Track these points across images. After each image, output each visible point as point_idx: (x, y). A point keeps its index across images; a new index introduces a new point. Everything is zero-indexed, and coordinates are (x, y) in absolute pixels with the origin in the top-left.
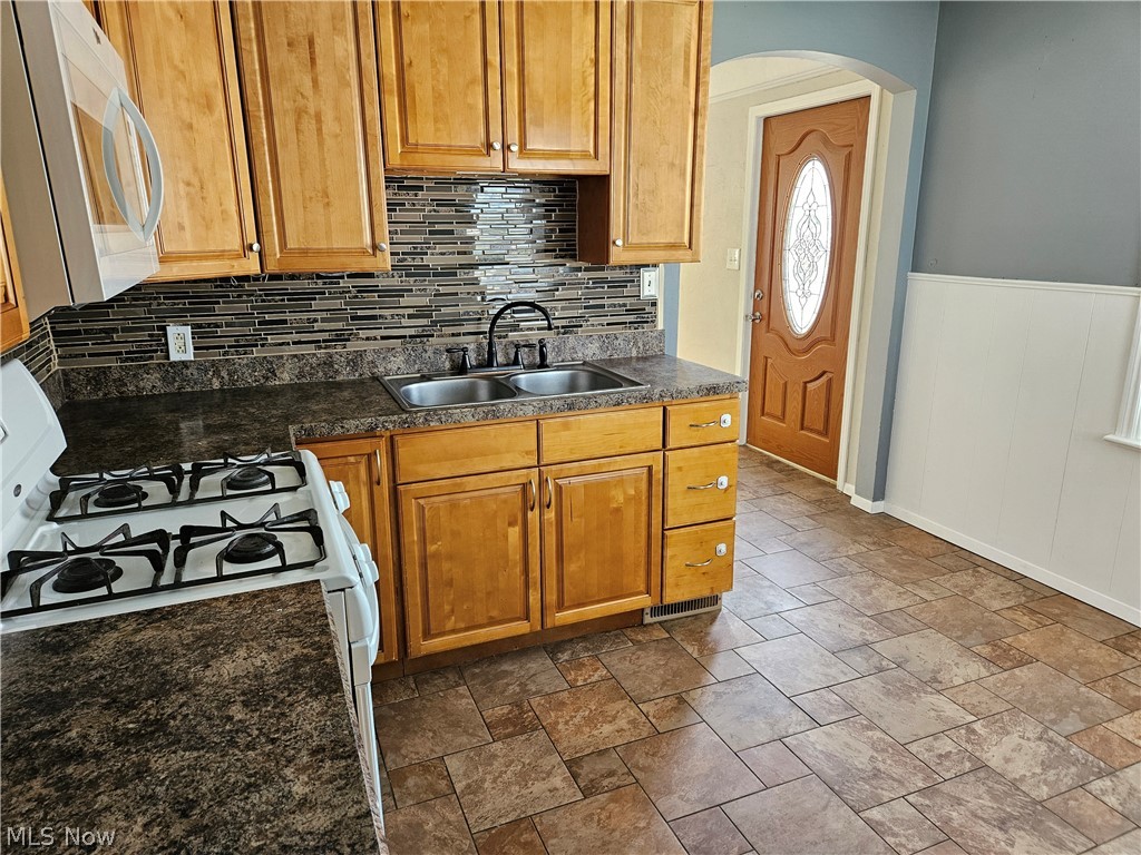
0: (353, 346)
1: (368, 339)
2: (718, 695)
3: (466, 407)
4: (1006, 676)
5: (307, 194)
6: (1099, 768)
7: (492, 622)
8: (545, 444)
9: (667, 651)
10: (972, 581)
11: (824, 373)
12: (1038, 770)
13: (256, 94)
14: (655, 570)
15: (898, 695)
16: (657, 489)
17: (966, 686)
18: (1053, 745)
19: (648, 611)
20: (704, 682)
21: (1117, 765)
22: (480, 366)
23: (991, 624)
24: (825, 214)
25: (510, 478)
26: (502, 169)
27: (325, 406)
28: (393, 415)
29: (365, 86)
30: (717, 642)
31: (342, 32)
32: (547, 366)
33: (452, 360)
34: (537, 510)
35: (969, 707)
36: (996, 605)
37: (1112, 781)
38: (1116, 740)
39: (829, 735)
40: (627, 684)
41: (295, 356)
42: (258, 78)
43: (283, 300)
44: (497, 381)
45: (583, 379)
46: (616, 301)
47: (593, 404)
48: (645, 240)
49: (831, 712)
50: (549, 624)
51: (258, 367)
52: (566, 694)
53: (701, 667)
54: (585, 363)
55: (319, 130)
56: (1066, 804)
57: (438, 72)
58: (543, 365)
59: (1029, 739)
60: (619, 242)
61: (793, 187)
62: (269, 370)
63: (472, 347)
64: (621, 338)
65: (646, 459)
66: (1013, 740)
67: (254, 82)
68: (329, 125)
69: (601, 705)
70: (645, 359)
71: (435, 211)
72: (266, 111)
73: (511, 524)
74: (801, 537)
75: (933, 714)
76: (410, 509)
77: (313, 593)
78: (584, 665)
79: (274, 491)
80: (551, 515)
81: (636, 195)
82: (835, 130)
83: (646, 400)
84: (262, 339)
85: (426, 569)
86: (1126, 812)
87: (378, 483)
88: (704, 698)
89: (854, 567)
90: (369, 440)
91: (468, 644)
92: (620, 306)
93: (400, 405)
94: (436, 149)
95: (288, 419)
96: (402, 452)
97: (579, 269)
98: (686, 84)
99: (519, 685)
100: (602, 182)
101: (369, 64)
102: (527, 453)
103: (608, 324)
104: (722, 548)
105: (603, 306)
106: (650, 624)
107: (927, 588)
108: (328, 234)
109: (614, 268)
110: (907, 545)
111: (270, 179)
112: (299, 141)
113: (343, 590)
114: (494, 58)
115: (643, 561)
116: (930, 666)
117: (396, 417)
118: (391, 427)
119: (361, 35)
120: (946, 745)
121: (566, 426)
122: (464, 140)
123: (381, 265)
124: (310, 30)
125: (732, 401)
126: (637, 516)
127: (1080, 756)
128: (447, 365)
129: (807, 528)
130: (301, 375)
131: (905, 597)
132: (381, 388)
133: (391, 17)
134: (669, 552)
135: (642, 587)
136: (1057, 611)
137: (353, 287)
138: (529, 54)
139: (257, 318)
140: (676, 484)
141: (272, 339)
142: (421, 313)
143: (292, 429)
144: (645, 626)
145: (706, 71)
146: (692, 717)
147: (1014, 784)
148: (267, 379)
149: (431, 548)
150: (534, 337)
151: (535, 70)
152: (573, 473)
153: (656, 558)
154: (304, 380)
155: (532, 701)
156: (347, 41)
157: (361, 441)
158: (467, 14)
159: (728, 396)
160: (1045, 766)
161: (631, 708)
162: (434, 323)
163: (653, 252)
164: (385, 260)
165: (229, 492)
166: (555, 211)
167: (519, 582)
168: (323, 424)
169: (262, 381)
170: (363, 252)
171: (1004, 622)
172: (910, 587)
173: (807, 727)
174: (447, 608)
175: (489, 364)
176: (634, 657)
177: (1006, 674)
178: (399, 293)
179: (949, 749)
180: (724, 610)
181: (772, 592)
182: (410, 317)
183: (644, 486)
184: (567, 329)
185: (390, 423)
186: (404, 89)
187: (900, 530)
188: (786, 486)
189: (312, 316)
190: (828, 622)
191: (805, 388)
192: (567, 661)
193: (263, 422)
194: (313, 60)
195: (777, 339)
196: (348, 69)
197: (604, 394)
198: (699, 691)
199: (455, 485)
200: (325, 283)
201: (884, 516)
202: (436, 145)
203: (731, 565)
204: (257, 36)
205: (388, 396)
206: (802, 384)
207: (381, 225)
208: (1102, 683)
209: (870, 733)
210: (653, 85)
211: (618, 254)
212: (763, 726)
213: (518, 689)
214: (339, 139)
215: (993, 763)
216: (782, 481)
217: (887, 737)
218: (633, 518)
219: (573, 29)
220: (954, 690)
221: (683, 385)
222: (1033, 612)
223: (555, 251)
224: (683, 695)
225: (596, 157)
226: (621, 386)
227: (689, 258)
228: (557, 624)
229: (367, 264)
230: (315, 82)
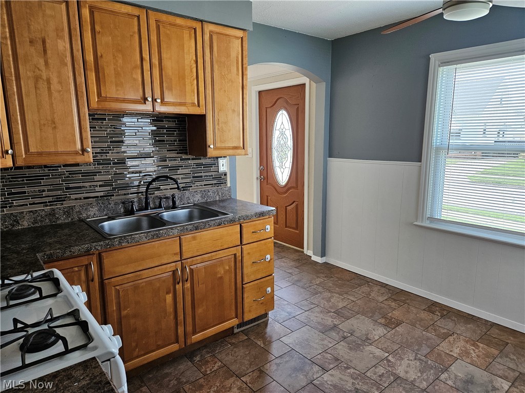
0: (67, 204)
1: (76, 199)
2: (278, 365)
3: (142, 233)
4: (394, 332)
5: (42, 122)
6: (441, 368)
7: (159, 347)
8: (184, 248)
9: (247, 346)
10: (368, 289)
11: (294, 202)
12: (419, 375)
13: (10, 67)
14: (240, 305)
15: (355, 349)
16: (239, 265)
17: (380, 339)
18: (421, 361)
19: (236, 326)
20: (270, 359)
21: (447, 366)
22: (140, 209)
23: (381, 308)
24: (289, 133)
25: (166, 268)
26: (152, 110)
27: (55, 240)
28: (100, 241)
29: (76, 66)
30: (271, 337)
31: (62, 38)
32: (176, 208)
33: (125, 208)
34: (181, 284)
35: (384, 349)
36: (381, 299)
37: (448, 374)
38: (443, 355)
39: (332, 375)
40: (233, 368)
41: (31, 211)
42: (11, 59)
43: (24, 180)
44: (152, 217)
45: (196, 213)
46: (207, 174)
47: (207, 226)
48: (223, 145)
49: (330, 364)
50: (189, 343)
51: (7, 219)
52: (202, 380)
53: (266, 351)
54: (195, 205)
55: (49, 88)
56: (434, 388)
57: (117, 61)
58: (174, 207)
59: (411, 360)
60: (212, 146)
61: (274, 121)
62: (14, 221)
63: (136, 200)
64: (211, 191)
65: (233, 251)
66: (405, 362)
67: (9, 61)
68: (55, 86)
69: (222, 382)
70: (223, 201)
71: (113, 131)
72: (16, 77)
73: (168, 293)
74: (295, 277)
75: (371, 355)
76: (111, 294)
77: (94, 368)
78: (208, 362)
79: (41, 298)
80: (188, 285)
81: (218, 124)
82: (290, 98)
83: (232, 222)
84: (10, 203)
85: (121, 325)
86: (457, 387)
87: (92, 280)
88: (272, 368)
89: (320, 289)
90: (86, 257)
91: (146, 362)
92: (210, 176)
93: (103, 236)
94: (117, 100)
95: (34, 249)
96: (106, 262)
97: (189, 159)
98: (238, 74)
99: (176, 380)
100: (202, 118)
101: (78, 54)
102: (175, 254)
103: (204, 185)
104: (269, 289)
105: (202, 177)
106: (237, 333)
107: (352, 295)
108: (55, 144)
109: (209, 158)
110: (339, 276)
111: (18, 114)
112: (36, 94)
113: (109, 360)
114: (146, 56)
115: (234, 301)
116: (364, 332)
117: (102, 243)
118: (99, 248)
119: (73, 39)
120: (381, 370)
121: (194, 238)
122: (132, 96)
123: (87, 160)
124: (43, 35)
125: (269, 219)
126: (230, 280)
127: (432, 364)
128: (122, 210)
129: (296, 273)
130: (35, 222)
131: (345, 300)
132: (86, 226)
133: (90, 32)
134: (245, 295)
135: (234, 316)
136: (404, 299)
137: (66, 172)
138: (164, 55)
139: (6, 191)
140: (247, 261)
141: (16, 203)
142: (106, 184)
143: (39, 255)
144: (235, 334)
145: (246, 69)
146: (269, 380)
147: (412, 383)
148: (13, 226)
149: (124, 313)
150: (169, 193)
151: (167, 63)
152: (199, 262)
153: (239, 299)
154: (37, 225)
155: (184, 388)
156: (65, 42)
157: (82, 258)
158: (131, 34)
159: (268, 217)
160: (422, 372)
161: (238, 381)
162: (114, 189)
163: (227, 151)
164: (89, 157)
165: (12, 303)
166: (176, 131)
167: (172, 324)
168: (58, 251)
169: (10, 228)
170: (76, 153)
171: (386, 306)
172: (345, 296)
173: (321, 373)
174: (134, 344)
175: (146, 209)
176: (233, 353)
177: (394, 331)
178: (94, 174)
179: (382, 372)
180: (270, 320)
181: (289, 307)
182: (100, 186)
183: (233, 264)
184: (185, 189)
185: (99, 246)
186: (98, 69)
187: (335, 269)
188: (283, 254)
189: (42, 188)
190: (316, 317)
191: (286, 209)
192: (199, 361)
193: (18, 253)
194: (45, 51)
195: (272, 187)
196: (66, 57)
197: (212, 220)
198: (268, 364)
199: (137, 276)
200: (49, 170)
201: (326, 264)
202: (117, 98)
203: (273, 297)
204: (11, 36)
205: (93, 231)
206: (284, 207)
207: (87, 139)
208: (430, 328)
209: (349, 371)
210: (223, 74)
211: (211, 152)
212: (302, 377)
213: (176, 382)
214: (61, 93)
215: (402, 375)
216: (280, 252)
217: (356, 371)
218: (228, 280)
219: (185, 46)
220: (376, 342)
221: (249, 213)
222: (395, 300)
223: (177, 150)
224: (261, 368)
225: (199, 106)
226: (218, 216)
227: (243, 153)
228: (193, 342)
229: (79, 159)
230: (46, 63)
